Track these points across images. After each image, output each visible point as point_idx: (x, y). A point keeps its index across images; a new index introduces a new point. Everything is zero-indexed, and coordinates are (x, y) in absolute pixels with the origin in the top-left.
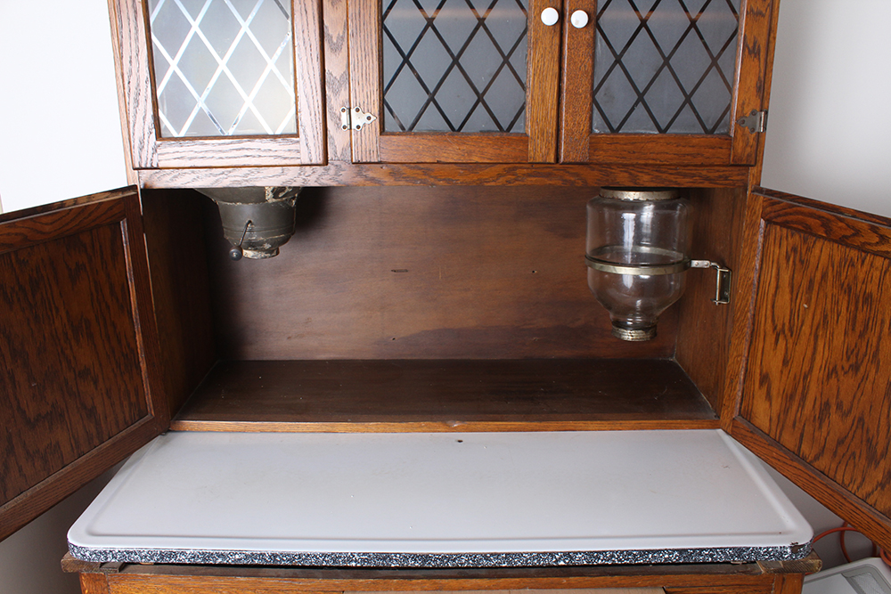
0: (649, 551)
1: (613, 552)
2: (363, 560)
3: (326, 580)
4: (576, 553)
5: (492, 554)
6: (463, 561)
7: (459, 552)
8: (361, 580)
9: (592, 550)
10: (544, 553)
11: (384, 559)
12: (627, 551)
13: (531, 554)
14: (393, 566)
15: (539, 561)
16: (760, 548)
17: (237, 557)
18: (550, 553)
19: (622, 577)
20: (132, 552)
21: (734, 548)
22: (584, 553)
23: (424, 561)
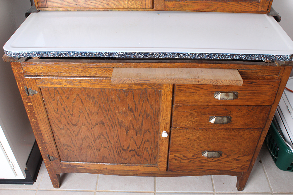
0: (234, 54)
1: (220, 54)
2: (121, 55)
3: (106, 63)
4: (205, 54)
5: (172, 53)
6: (161, 55)
7: (159, 52)
8: (120, 63)
9: (212, 53)
10: (193, 53)
11: (130, 54)
12: (225, 54)
13: (188, 53)
14: (133, 57)
15: (190, 56)
16: (278, 55)
17: (71, 54)
18: (195, 53)
19: (222, 64)
20: (30, 53)
21: (267, 55)
22: (209, 54)
23: (145, 56)
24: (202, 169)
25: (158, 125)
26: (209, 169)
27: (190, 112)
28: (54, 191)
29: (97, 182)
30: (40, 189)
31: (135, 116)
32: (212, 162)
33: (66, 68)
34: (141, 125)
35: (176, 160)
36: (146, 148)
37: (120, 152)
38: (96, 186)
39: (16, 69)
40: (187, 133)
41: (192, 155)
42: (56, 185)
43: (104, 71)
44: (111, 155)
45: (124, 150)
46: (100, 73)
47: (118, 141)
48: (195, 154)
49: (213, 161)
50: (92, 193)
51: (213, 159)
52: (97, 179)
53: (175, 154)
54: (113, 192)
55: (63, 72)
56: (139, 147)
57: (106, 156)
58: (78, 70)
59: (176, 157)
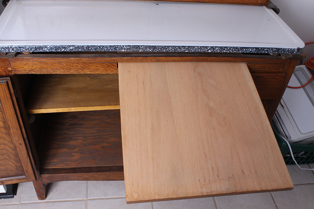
0: (244, 48)
1: (230, 47)
2: (128, 49)
3: (110, 58)
4: (216, 47)
5: (182, 47)
6: (170, 49)
7: (169, 45)
8: (125, 58)
9: (222, 46)
10: (203, 47)
11: (137, 48)
12: (236, 47)
13: (198, 47)
14: (140, 51)
15: (201, 50)
16: (286, 49)
17: (71, 48)
18: (206, 47)
19: (232, 58)
21: (276, 48)
22: (219, 47)
23: (154, 49)
28: (39, 203)
29: (87, 190)
30: (22, 202)
33: (63, 64)
38: (87, 194)
39: (2, 66)
42: (42, 196)
43: (107, 67)
46: (102, 69)
50: (83, 202)
52: (87, 186)
54: (107, 199)
55: (60, 69)
58: (76, 66)
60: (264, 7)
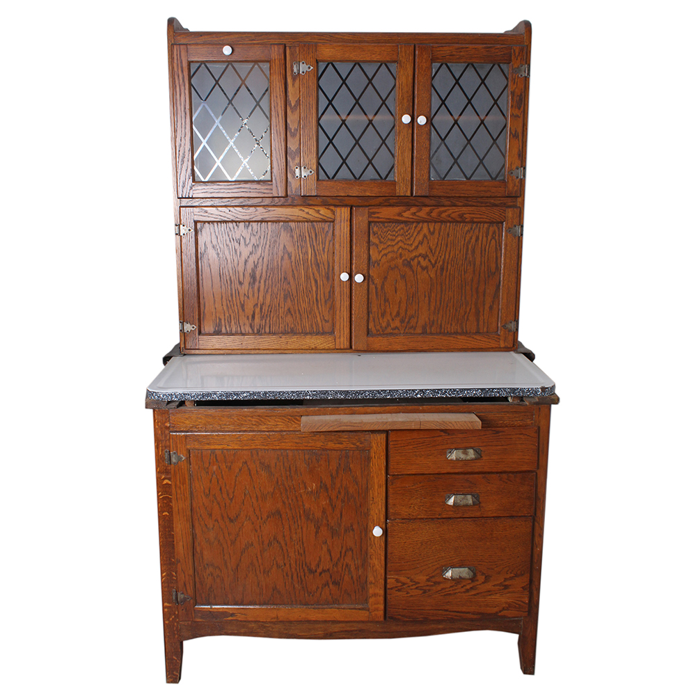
1: (446, 389)
2: (314, 395)
3: (292, 409)
4: (426, 390)
5: (382, 391)
6: (367, 394)
7: (365, 389)
9: (435, 388)
10: (409, 390)
11: (325, 394)
12: (453, 389)
13: (403, 390)
14: (329, 398)
15: (407, 395)
16: (525, 388)
17: (245, 395)
18: (413, 390)
20: (186, 394)
21: (510, 388)
22: (431, 390)
23: (346, 395)
24: (448, 613)
25: (367, 514)
26: (459, 610)
27: (414, 487)
31: (330, 498)
32: (463, 594)
33: (233, 417)
34: (339, 515)
35: (399, 590)
36: (347, 565)
37: (303, 577)
39: (159, 421)
40: (413, 530)
41: (425, 578)
43: (288, 422)
44: (287, 583)
45: (311, 571)
46: (281, 425)
47: (302, 552)
48: (431, 575)
49: (464, 592)
51: (462, 587)
53: (396, 577)
55: (229, 425)
56: (337, 563)
57: (278, 587)
58: (250, 420)
59: (400, 584)
60: (512, 353)
